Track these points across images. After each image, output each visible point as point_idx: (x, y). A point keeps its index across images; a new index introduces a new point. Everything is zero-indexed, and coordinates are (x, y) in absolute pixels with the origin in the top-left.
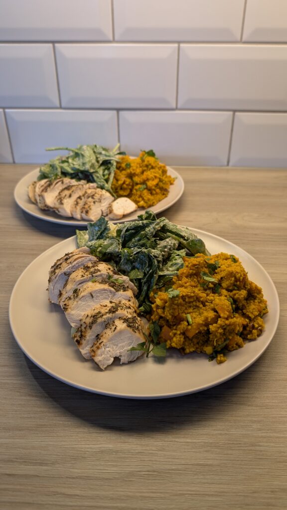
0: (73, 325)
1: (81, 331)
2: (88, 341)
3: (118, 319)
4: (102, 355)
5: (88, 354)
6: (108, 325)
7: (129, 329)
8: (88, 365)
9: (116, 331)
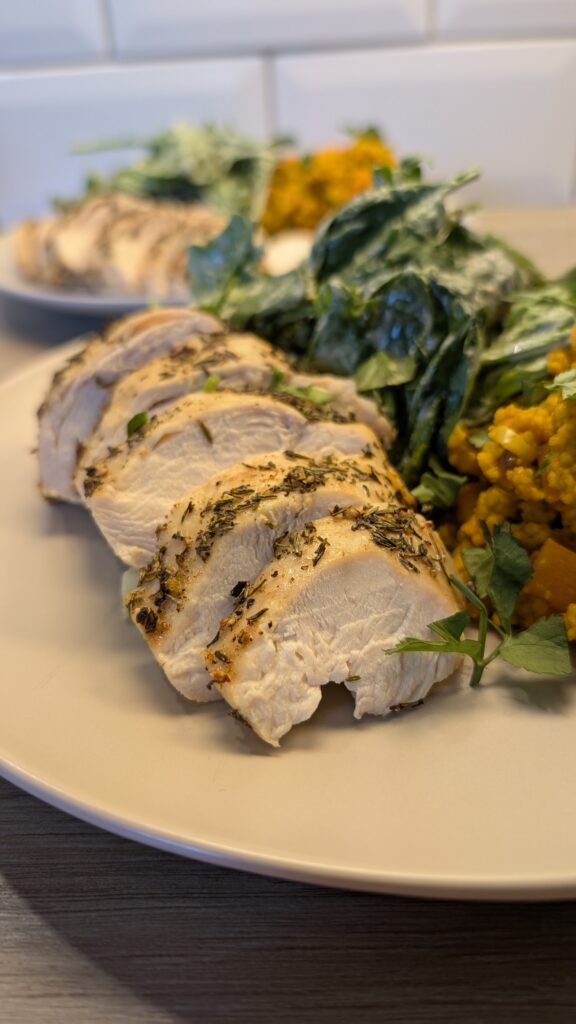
0: (125, 553)
1: (163, 575)
2: (195, 615)
3: (329, 519)
4: (263, 675)
5: (196, 678)
6: (285, 544)
7: (382, 552)
8: (196, 726)
9: (324, 563)
